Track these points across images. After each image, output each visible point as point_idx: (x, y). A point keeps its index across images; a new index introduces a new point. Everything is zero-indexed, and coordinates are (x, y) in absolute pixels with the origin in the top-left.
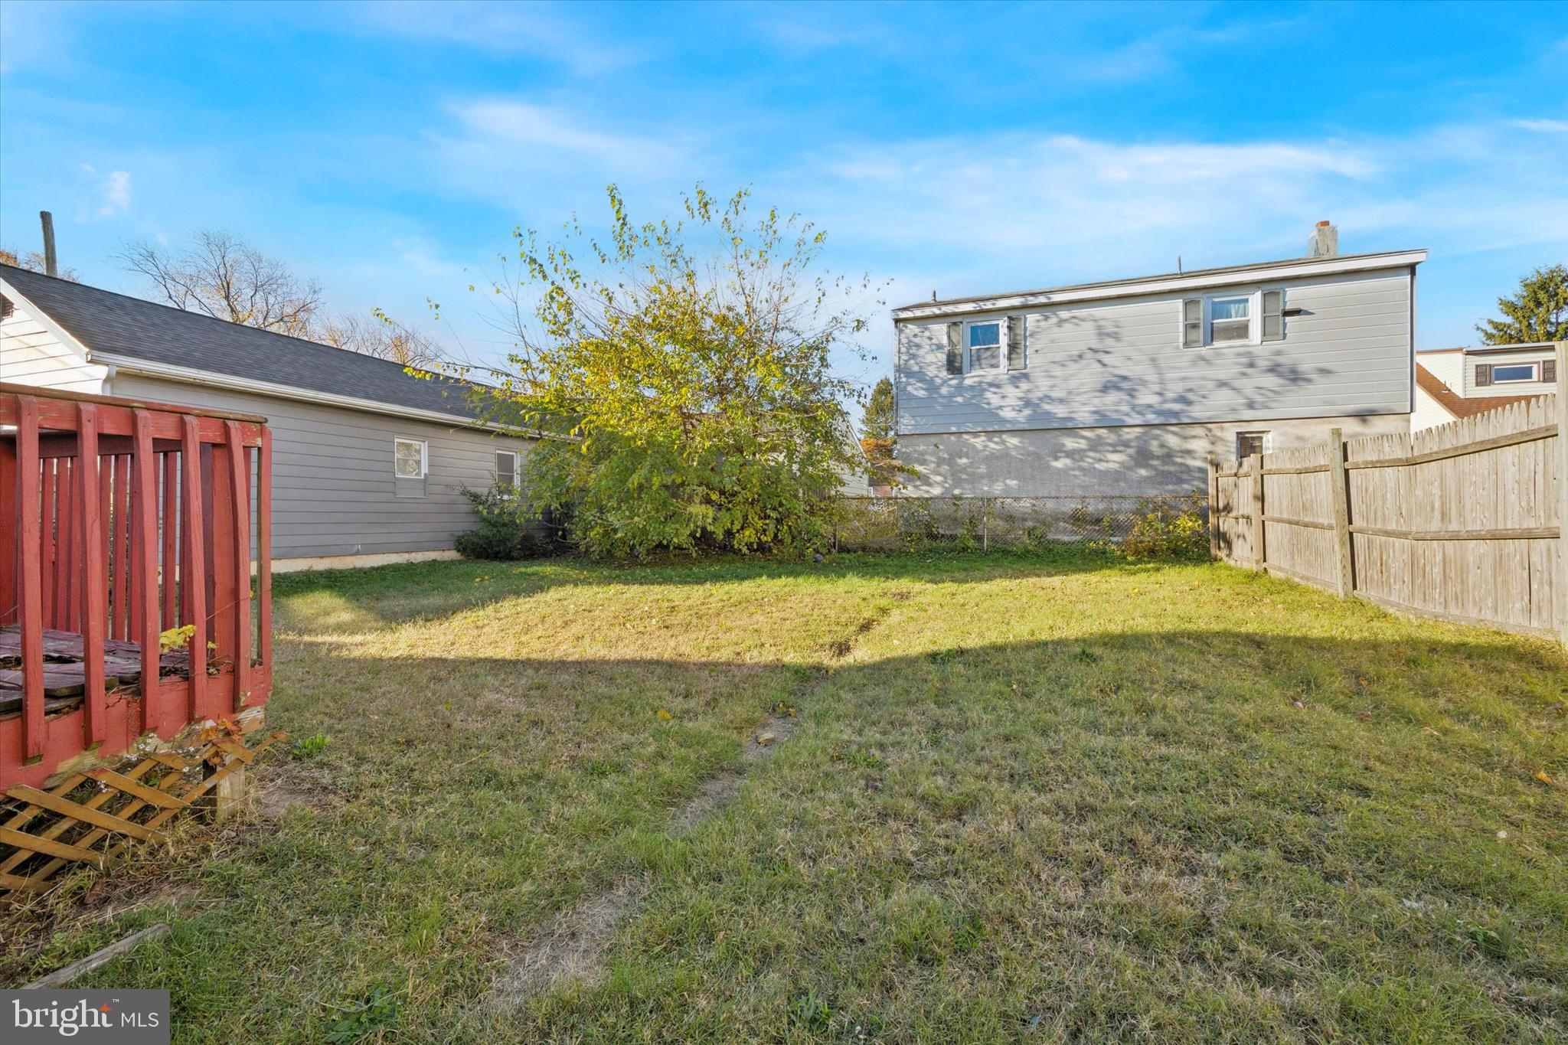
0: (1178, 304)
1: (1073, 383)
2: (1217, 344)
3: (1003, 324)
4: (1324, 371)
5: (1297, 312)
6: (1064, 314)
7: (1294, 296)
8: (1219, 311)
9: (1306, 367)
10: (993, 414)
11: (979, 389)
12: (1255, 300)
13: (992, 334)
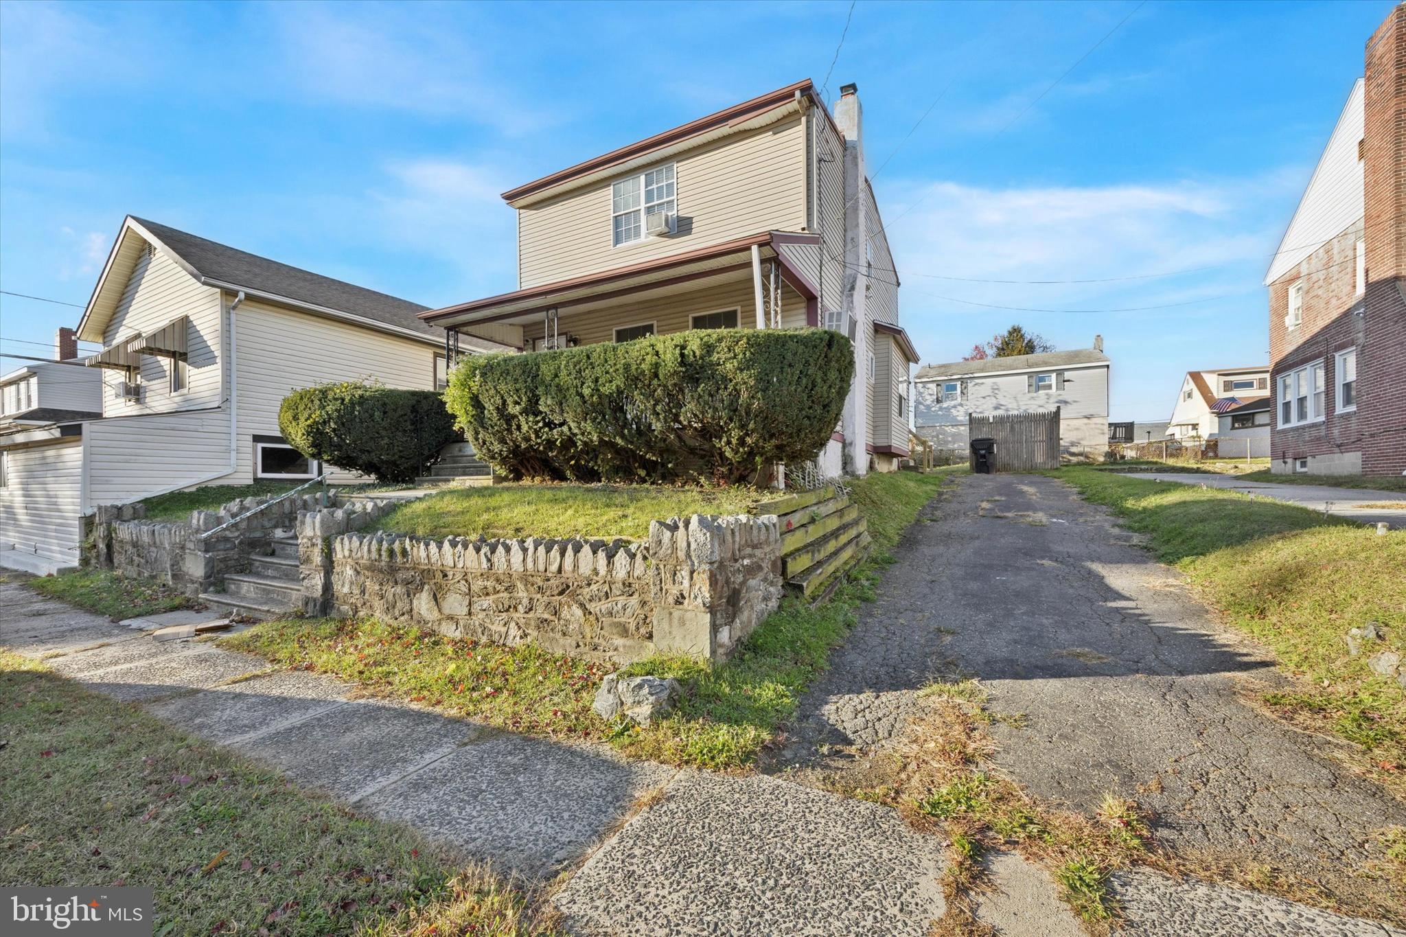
0: (1026, 377)
1: (985, 406)
2: (1041, 392)
3: (959, 384)
4: (1075, 402)
5: (1068, 381)
6: (977, 381)
7: (1067, 375)
8: (1041, 380)
9: (1069, 400)
10: (954, 418)
11: (948, 409)
12: (1054, 375)
13: (954, 388)
